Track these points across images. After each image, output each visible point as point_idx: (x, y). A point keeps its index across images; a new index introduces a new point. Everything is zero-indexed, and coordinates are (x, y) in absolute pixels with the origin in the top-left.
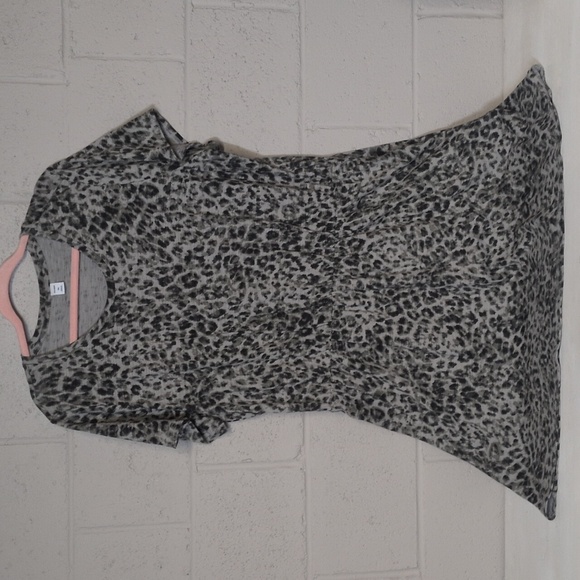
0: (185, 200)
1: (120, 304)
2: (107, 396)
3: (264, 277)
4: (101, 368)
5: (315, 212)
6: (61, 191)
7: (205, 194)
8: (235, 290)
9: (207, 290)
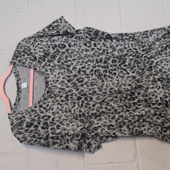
0: (77, 50)
1: (51, 90)
2: (46, 130)
3: (112, 78)
4: (43, 118)
5: (131, 52)
6: (26, 48)
7: (85, 46)
8: (100, 83)
9: (88, 84)
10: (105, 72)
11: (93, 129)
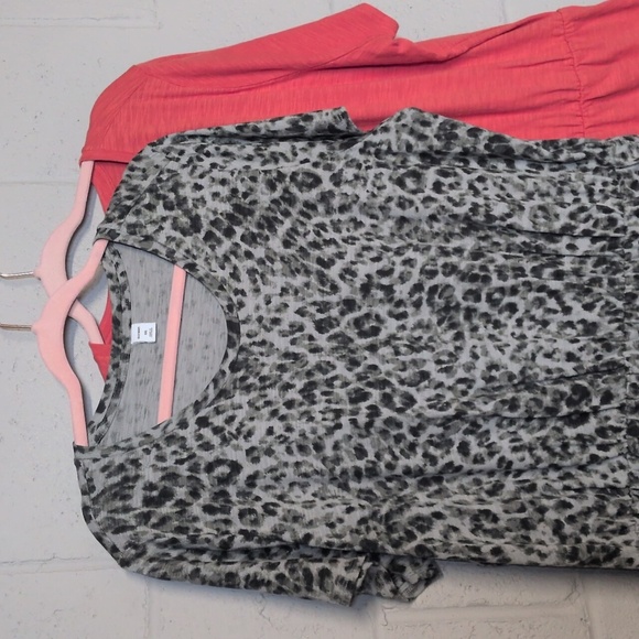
0: (364, 197)
1: (246, 360)
2: (219, 516)
3: (497, 324)
4: (210, 468)
5: (586, 220)
6: (164, 177)
7: (397, 188)
8: (445, 343)
9: (398, 342)
10: (471, 297)
11: (411, 523)
